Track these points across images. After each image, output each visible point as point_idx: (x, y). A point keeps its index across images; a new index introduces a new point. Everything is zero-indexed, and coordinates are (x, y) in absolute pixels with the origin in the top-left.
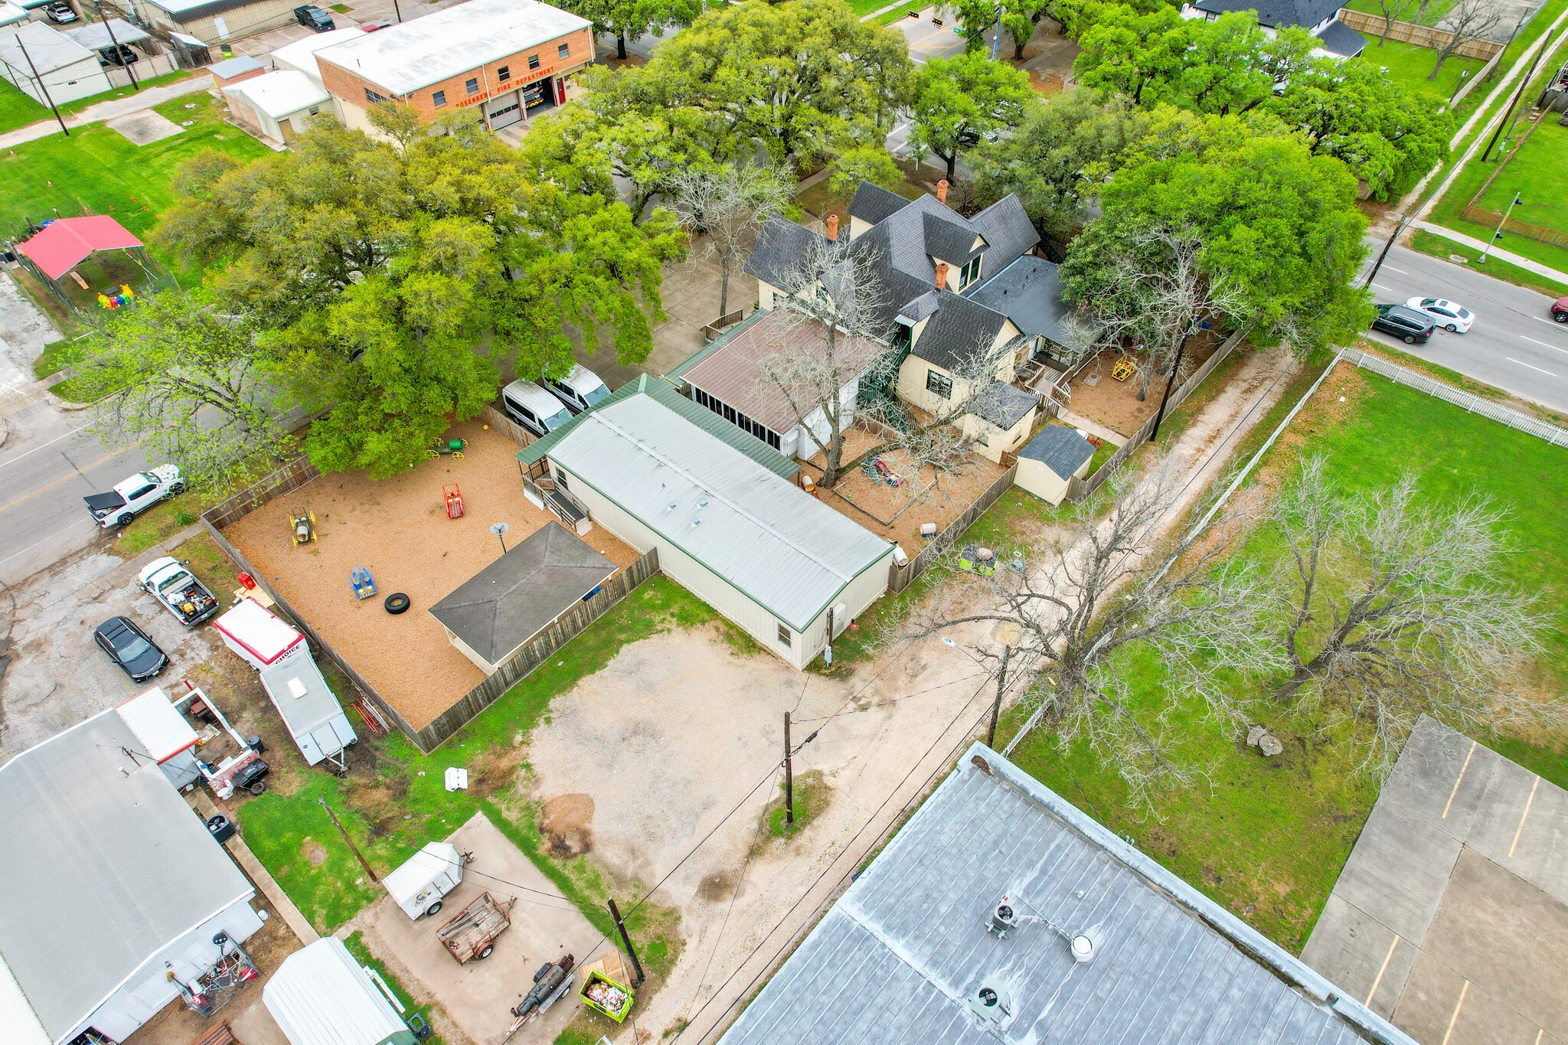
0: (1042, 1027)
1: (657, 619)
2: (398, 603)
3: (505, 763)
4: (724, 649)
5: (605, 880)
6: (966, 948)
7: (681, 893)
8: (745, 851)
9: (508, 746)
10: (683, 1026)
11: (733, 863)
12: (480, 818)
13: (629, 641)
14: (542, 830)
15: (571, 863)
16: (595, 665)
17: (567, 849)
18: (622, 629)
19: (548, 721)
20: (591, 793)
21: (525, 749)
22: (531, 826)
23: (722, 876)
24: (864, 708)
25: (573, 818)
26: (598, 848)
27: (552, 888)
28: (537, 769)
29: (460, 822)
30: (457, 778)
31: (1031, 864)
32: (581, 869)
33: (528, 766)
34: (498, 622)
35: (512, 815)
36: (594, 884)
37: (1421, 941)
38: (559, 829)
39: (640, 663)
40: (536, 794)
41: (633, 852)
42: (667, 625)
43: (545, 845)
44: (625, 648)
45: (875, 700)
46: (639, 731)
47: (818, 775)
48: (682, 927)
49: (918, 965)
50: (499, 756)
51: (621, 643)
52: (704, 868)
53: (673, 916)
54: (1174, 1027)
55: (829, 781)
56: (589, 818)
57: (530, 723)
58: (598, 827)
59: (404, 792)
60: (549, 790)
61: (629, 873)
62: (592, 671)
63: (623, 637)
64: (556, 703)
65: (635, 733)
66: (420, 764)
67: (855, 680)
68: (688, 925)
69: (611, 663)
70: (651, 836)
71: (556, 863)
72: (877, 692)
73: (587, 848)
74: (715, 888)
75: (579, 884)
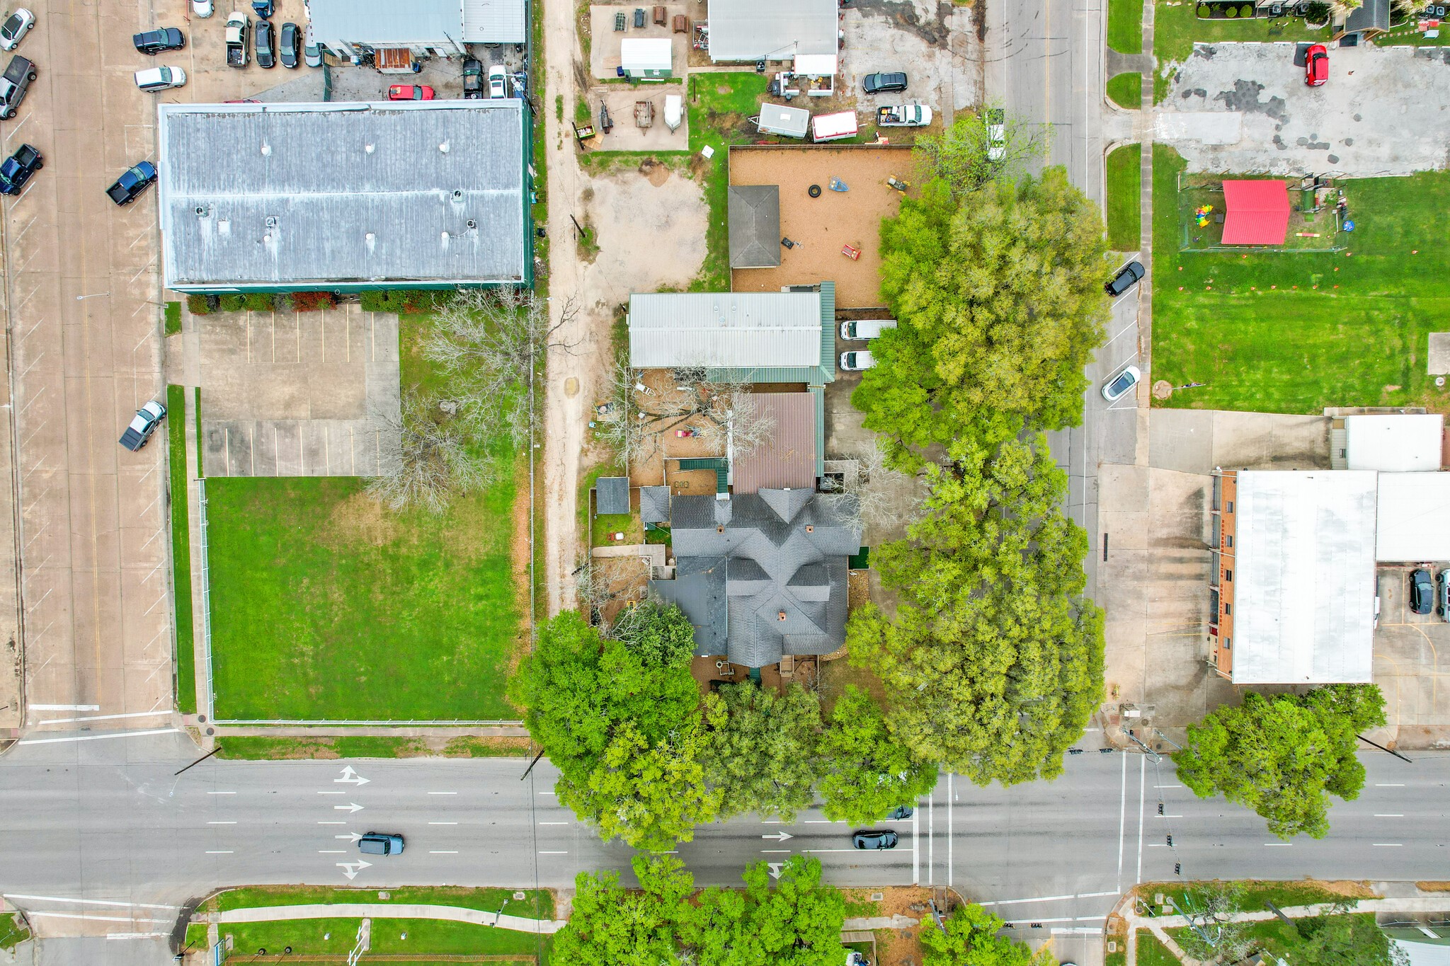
0: (441, 204)
1: (708, 275)
2: (815, 192)
3: (699, 172)
4: (670, 284)
5: (624, 166)
6: (477, 209)
7: (597, 184)
8: (590, 214)
9: (705, 178)
10: (559, 148)
11: (590, 207)
12: (686, 148)
13: (708, 256)
14: (661, 163)
15: (640, 162)
16: (710, 235)
17: (647, 165)
18: (716, 259)
19: (703, 200)
20: (659, 189)
21: (698, 183)
22: (666, 161)
23: (590, 200)
24: (598, 303)
25: (655, 175)
26: (637, 174)
27: (638, 149)
28: (686, 180)
29: (690, 141)
30: (708, 152)
31: (478, 254)
32: (635, 163)
33: (690, 178)
34: (744, 202)
35: (676, 159)
36: (626, 162)
37: (366, 365)
38: (656, 169)
39: (694, 250)
40: (676, 172)
41: (625, 183)
42: (702, 275)
43: (655, 159)
44: (707, 252)
45: (596, 310)
46: (667, 224)
47: (591, 262)
48: (587, 174)
49: (486, 192)
50: (704, 173)
51: (711, 252)
52: (597, 197)
53: (593, 175)
54: (408, 236)
55: (585, 263)
56: (650, 180)
57: (707, 192)
58: (644, 181)
59: (721, 133)
60: (674, 177)
61: (619, 175)
62: (708, 232)
63: (713, 255)
64: (708, 208)
65: (667, 222)
66: (725, 145)
67: (611, 313)
68: (585, 177)
69: (706, 241)
70: (624, 192)
71: (645, 158)
72: (599, 314)
73: (641, 171)
74: (588, 195)
75: (631, 158)
